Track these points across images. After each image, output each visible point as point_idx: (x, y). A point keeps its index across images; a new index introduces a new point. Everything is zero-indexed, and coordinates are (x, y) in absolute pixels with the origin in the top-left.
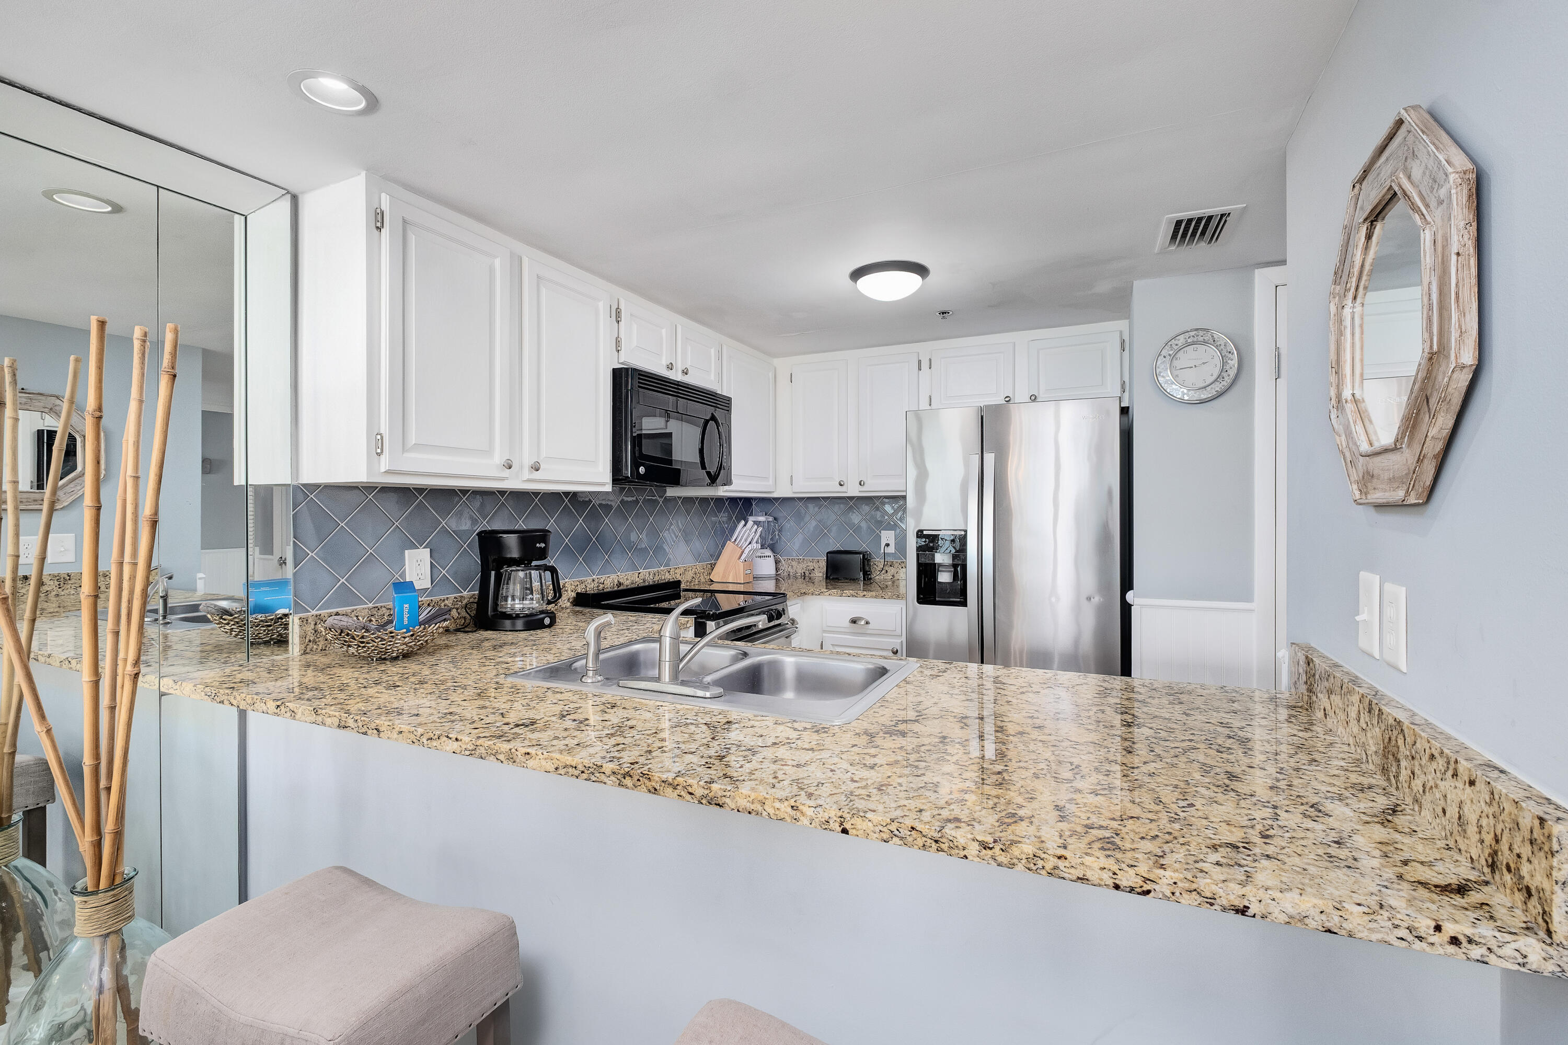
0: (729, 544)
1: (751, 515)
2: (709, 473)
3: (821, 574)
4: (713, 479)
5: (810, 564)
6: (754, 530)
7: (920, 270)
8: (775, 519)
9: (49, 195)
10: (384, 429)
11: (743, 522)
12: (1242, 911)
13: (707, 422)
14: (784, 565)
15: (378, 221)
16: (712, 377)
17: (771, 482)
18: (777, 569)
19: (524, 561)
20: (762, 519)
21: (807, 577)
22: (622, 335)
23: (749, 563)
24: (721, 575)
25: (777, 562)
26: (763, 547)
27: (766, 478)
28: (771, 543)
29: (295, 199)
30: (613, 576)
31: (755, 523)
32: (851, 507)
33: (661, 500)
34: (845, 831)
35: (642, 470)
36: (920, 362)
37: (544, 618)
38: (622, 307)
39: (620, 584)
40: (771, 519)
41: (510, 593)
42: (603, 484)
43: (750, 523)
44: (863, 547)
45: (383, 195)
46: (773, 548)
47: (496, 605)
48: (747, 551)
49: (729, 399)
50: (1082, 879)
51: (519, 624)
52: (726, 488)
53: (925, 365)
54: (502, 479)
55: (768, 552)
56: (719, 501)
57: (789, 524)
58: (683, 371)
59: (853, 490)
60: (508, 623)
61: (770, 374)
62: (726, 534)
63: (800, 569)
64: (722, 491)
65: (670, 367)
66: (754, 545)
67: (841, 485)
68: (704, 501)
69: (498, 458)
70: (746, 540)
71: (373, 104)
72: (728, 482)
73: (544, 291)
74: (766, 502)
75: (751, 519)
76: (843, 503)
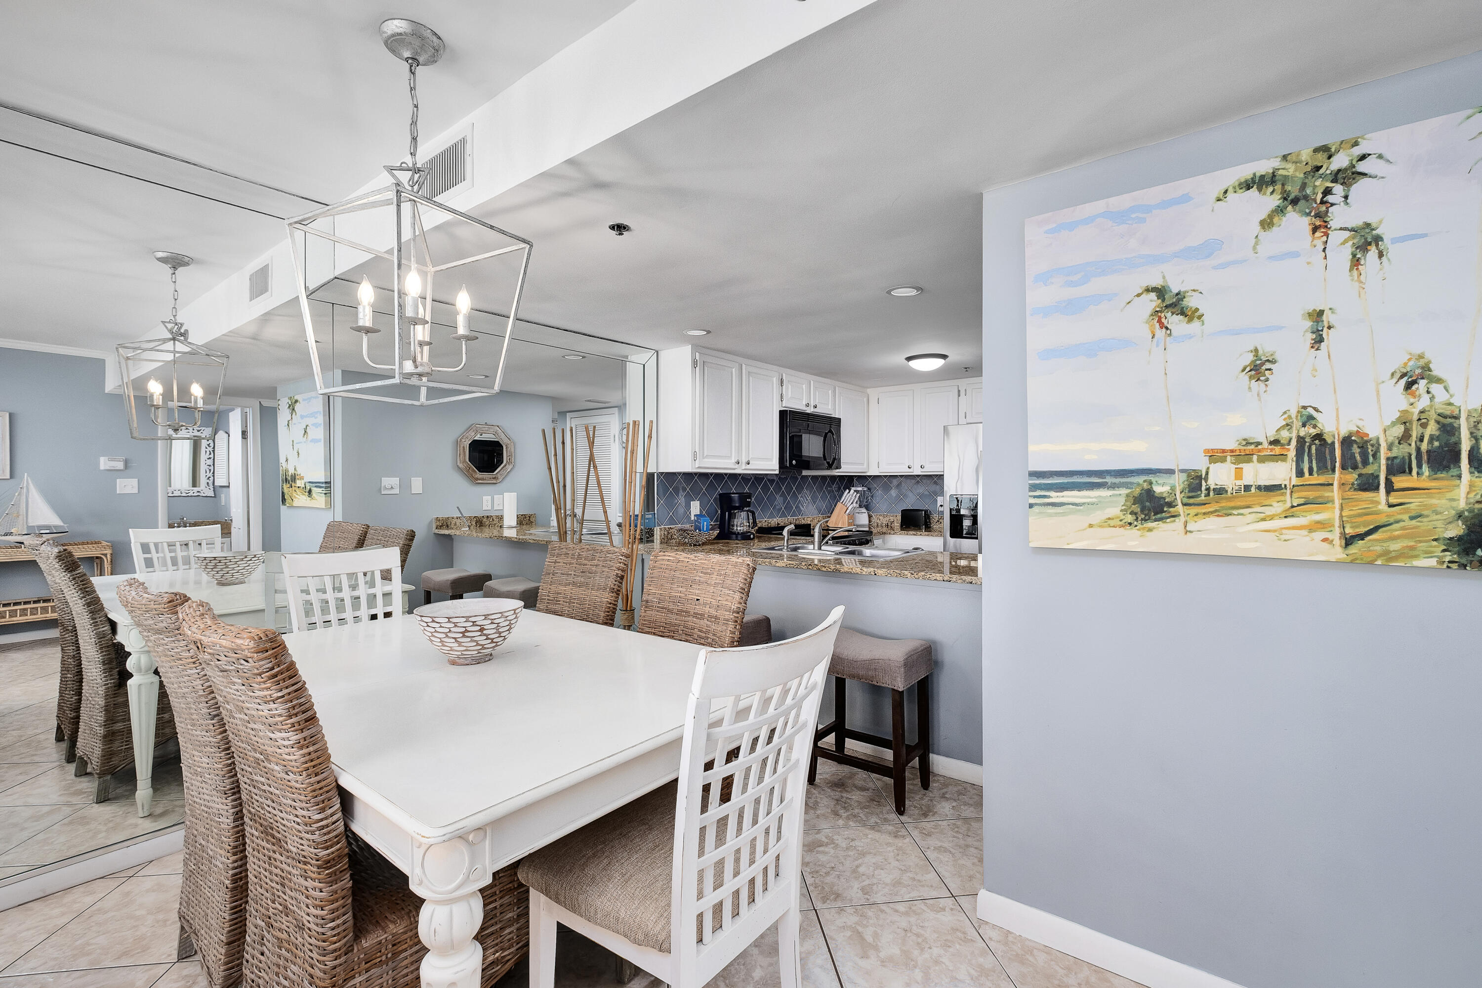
0: (839, 505)
1: (853, 486)
2: (828, 463)
3: (898, 525)
4: (830, 467)
5: (891, 518)
6: (854, 495)
7: (944, 357)
8: (869, 489)
9: (564, 357)
10: (697, 450)
11: (848, 491)
12: (971, 583)
13: (826, 434)
14: (874, 520)
15: (695, 364)
16: (830, 407)
17: (865, 466)
18: (870, 521)
19: (740, 508)
20: (860, 489)
21: (889, 526)
22: (784, 393)
23: (852, 516)
24: (834, 522)
25: (870, 517)
26: (860, 506)
27: (863, 464)
28: (865, 504)
29: (657, 352)
30: (775, 519)
31: (855, 491)
32: (918, 482)
33: (799, 477)
34: (875, 574)
35: (794, 462)
36: (959, 391)
37: (750, 535)
38: (784, 378)
39: (778, 524)
40: (865, 489)
41: (735, 523)
42: (775, 470)
43: (852, 491)
44: (926, 507)
45: (697, 353)
46: (867, 508)
47: (729, 528)
48: (850, 508)
49: (839, 420)
50: (935, 580)
51: (739, 537)
52: (838, 470)
53: (963, 393)
54: (734, 469)
55: (864, 510)
56: (833, 478)
57: (879, 493)
58: (814, 406)
59: (917, 471)
60: (734, 536)
61: (865, 399)
62: (836, 498)
63: (884, 521)
64: (836, 472)
65: (808, 405)
66: (854, 504)
67: (909, 468)
68: (824, 478)
69: (734, 460)
70: (849, 502)
71: (709, 332)
72: (839, 467)
73: (751, 378)
74: (862, 479)
75: (853, 489)
76: (914, 479)
